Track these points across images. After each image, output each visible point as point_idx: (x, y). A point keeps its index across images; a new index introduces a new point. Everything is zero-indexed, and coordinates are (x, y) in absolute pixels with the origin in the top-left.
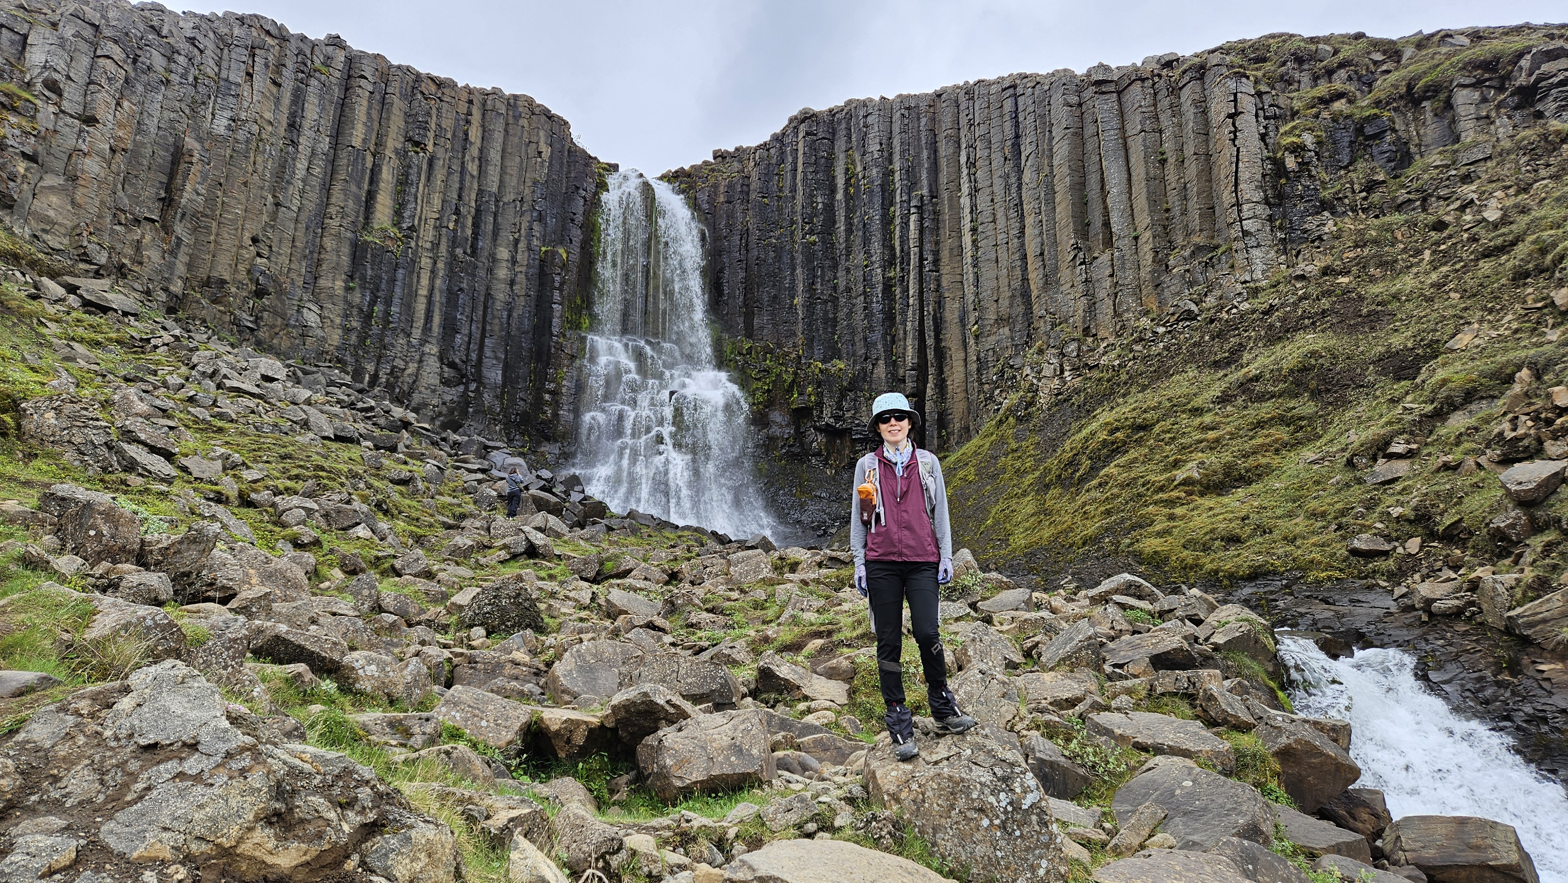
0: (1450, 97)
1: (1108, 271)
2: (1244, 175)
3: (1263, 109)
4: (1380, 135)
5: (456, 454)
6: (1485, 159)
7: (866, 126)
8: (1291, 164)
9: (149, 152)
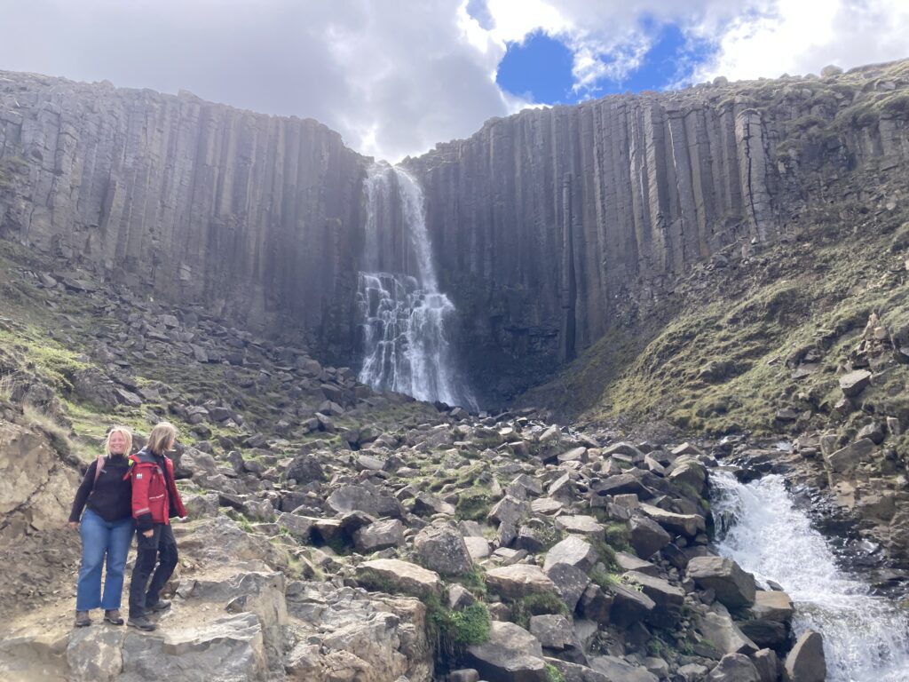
0: (878, 126)
1: (680, 232)
2: (754, 175)
3: (766, 133)
4: (836, 149)
5: (277, 360)
6: (895, 167)
7: (534, 128)
8: (781, 168)
9: (91, 185)
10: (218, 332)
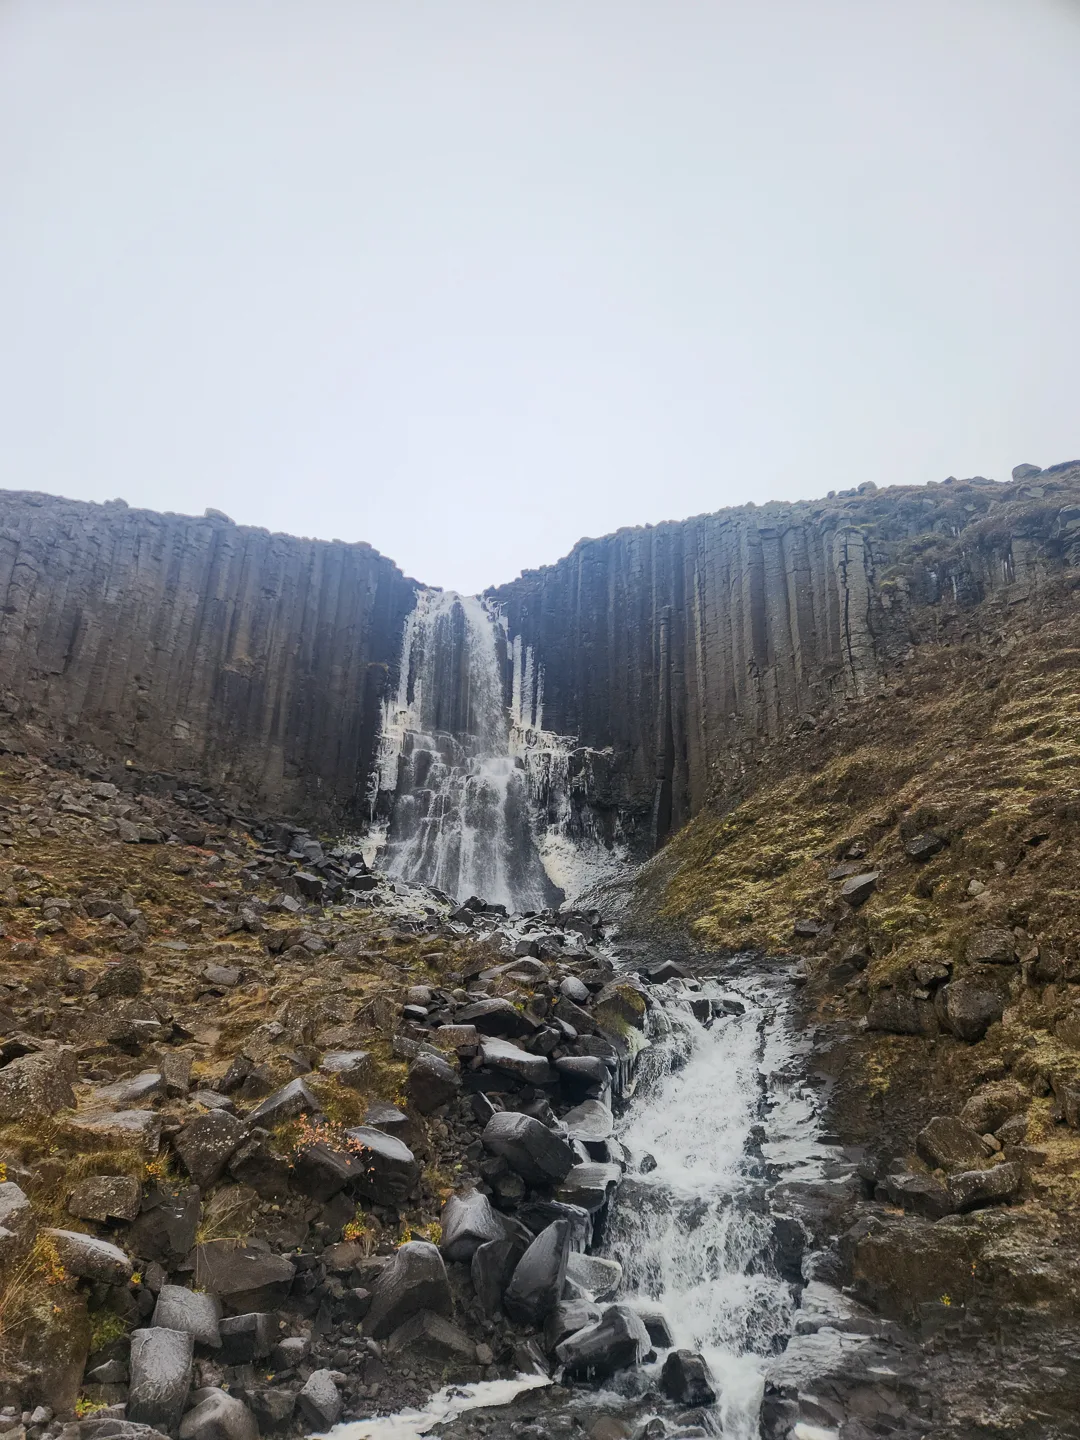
0: (1007, 546)
2: (852, 611)
3: (870, 556)
5: (266, 840)
8: (886, 602)
9: (57, 623)
10: (199, 804)
